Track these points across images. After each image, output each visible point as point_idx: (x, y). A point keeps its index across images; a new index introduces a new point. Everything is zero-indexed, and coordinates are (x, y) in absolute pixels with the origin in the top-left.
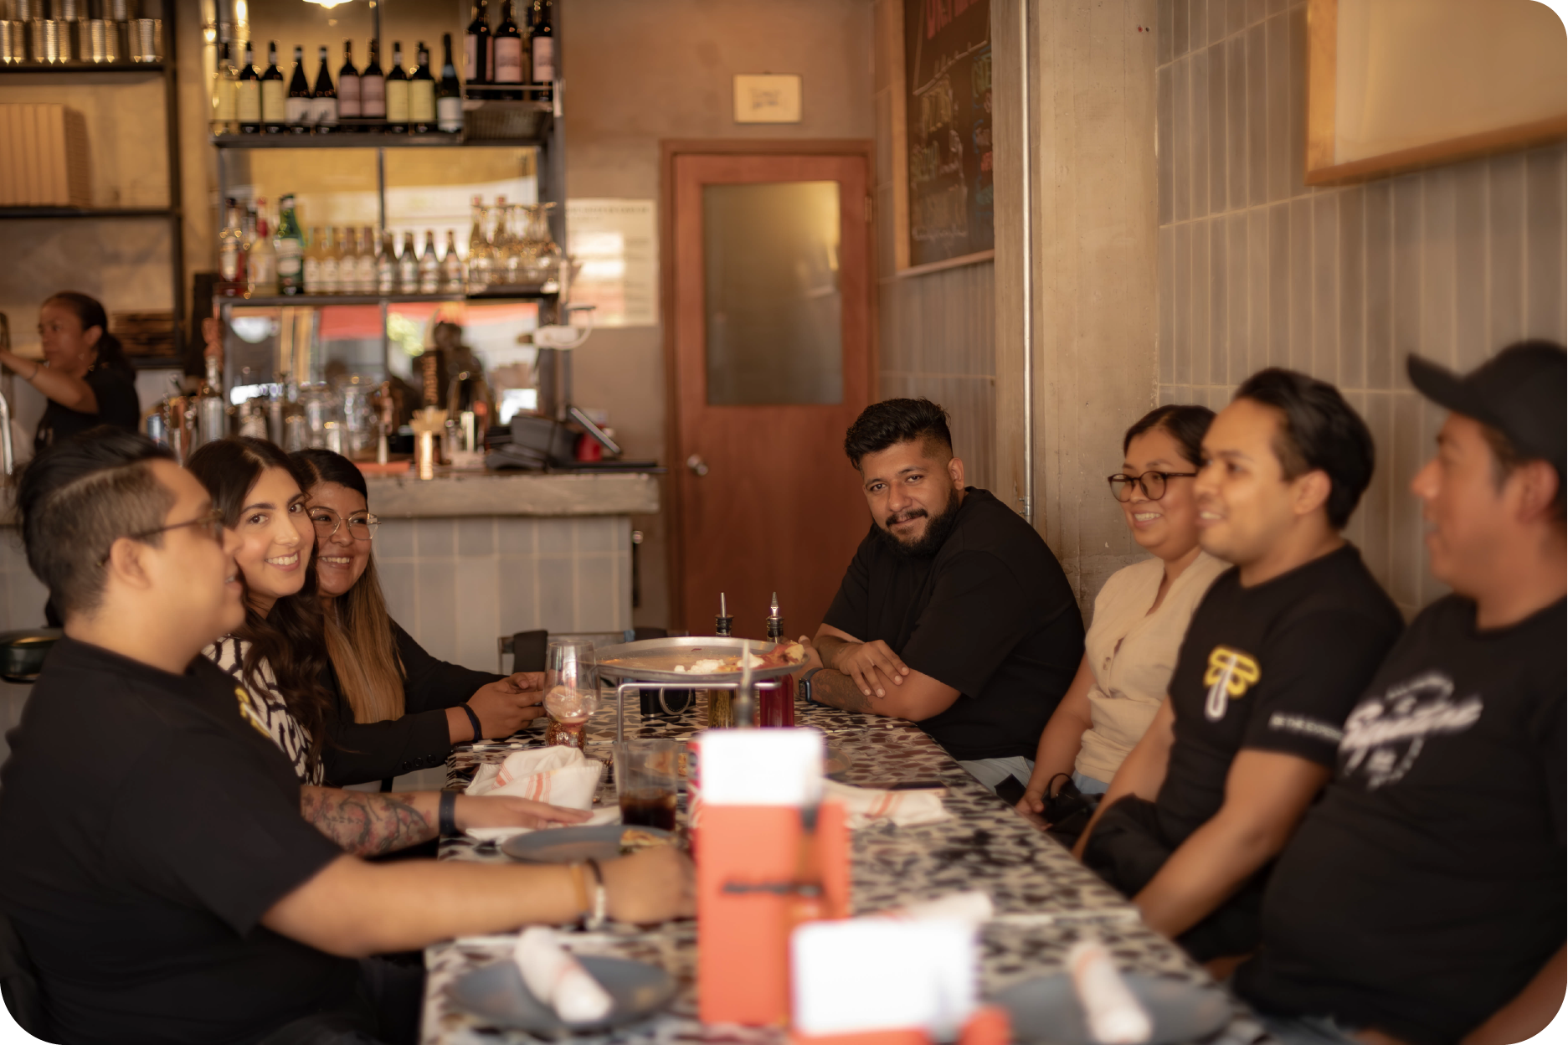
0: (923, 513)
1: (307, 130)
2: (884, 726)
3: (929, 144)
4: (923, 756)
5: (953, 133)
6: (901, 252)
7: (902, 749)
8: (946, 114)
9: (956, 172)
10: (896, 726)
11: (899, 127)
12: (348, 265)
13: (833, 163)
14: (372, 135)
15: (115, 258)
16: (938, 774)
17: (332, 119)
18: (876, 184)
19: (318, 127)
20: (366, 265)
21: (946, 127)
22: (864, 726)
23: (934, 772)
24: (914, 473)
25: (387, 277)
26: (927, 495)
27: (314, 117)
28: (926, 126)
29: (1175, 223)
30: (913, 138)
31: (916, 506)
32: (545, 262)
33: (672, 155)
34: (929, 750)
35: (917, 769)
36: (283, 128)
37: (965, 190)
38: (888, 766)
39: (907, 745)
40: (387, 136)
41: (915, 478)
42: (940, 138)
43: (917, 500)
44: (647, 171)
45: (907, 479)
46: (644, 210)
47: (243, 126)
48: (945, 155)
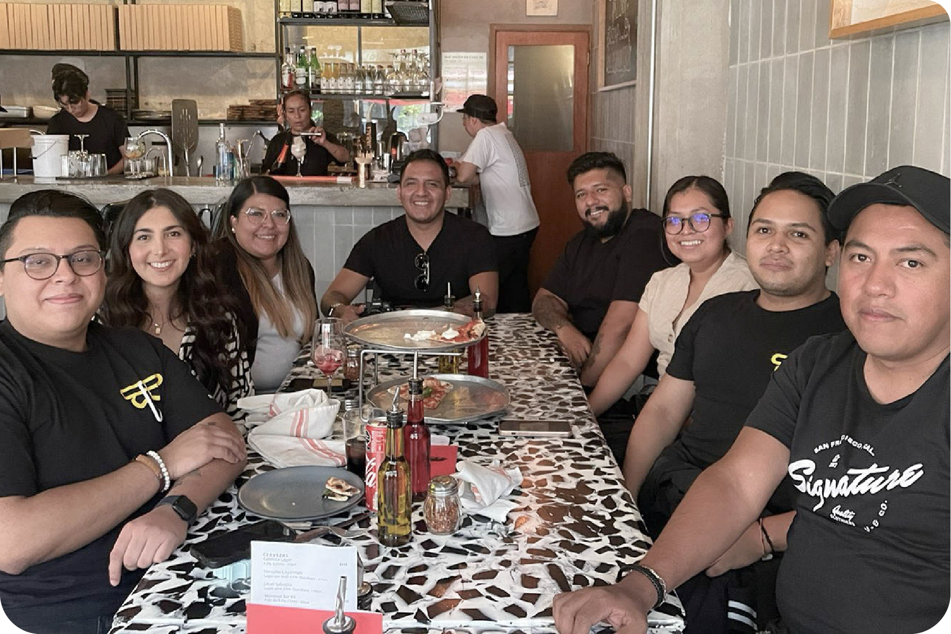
0: (606, 208)
1: (323, 16)
2: (548, 359)
3: (615, 25)
4: (566, 390)
5: (626, 19)
6: (601, 79)
7: (554, 382)
8: (623, 10)
9: (627, 39)
10: (556, 359)
11: (602, 18)
12: (341, 81)
13: (572, 36)
14: (353, 20)
15: (254, 75)
16: (570, 409)
17: (335, 11)
18: (592, 47)
19: (327, 15)
20: (349, 80)
21: (623, 17)
22: (537, 358)
23: (567, 408)
24: (602, 187)
25: (359, 87)
26: (609, 199)
27: (326, 10)
28: (614, 16)
29: (739, 64)
30: (608, 22)
31: (602, 204)
32: (424, 82)
33: (495, 31)
34: (570, 385)
35: (557, 403)
36: (312, 15)
37: (630, 48)
38: (541, 398)
39: (558, 379)
40: (360, 20)
41: (603, 190)
42: (620, 22)
43: (603, 201)
44: (484, 39)
45: (598, 191)
46: (481, 57)
47: (293, 14)
48: (622, 30)
